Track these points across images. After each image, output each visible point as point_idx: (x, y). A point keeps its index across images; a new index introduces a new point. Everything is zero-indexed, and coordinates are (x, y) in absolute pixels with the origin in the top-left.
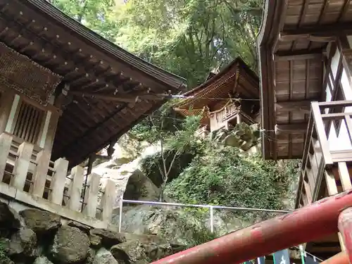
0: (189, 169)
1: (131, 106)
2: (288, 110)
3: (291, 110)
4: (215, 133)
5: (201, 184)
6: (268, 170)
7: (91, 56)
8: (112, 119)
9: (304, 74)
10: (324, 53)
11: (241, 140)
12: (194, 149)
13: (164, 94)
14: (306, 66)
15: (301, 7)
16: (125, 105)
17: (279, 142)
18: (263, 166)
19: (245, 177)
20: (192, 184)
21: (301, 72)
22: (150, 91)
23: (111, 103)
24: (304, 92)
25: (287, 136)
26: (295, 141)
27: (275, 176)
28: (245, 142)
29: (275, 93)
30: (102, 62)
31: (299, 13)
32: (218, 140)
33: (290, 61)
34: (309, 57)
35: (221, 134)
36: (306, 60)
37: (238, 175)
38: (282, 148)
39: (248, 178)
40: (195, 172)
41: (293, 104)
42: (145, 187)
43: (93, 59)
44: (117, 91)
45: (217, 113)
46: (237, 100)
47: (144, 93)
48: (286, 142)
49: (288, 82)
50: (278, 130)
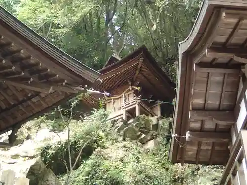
0: (89, 162)
1: (43, 95)
2: (201, 118)
3: (204, 119)
4: (114, 122)
5: (102, 178)
6: (168, 169)
7: (13, 45)
8: (20, 106)
9: (221, 86)
10: (242, 70)
11: (140, 133)
12: (96, 141)
13: (79, 88)
14: (224, 79)
15: (231, 30)
16: (37, 94)
17: (188, 147)
18: (163, 164)
19: (146, 176)
20: (92, 178)
21: (218, 83)
22: (66, 84)
23: (23, 90)
24: (218, 103)
25: (196, 143)
26: (204, 147)
27: (174, 176)
28: (143, 136)
29: (191, 101)
30: (22, 51)
31: (228, 35)
32: (116, 130)
33: (209, 73)
34: (228, 71)
35: (120, 124)
36: (225, 74)
37: (140, 172)
38: (190, 153)
39: (150, 177)
40: (95, 166)
41: (207, 113)
42: (48, 180)
43: (14, 47)
44: (31, 80)
45: (114, 99)
46: (137, 88)
47: (60, 84)
48: (195, 148)
49: (205, 91)
50: (189, 137)
